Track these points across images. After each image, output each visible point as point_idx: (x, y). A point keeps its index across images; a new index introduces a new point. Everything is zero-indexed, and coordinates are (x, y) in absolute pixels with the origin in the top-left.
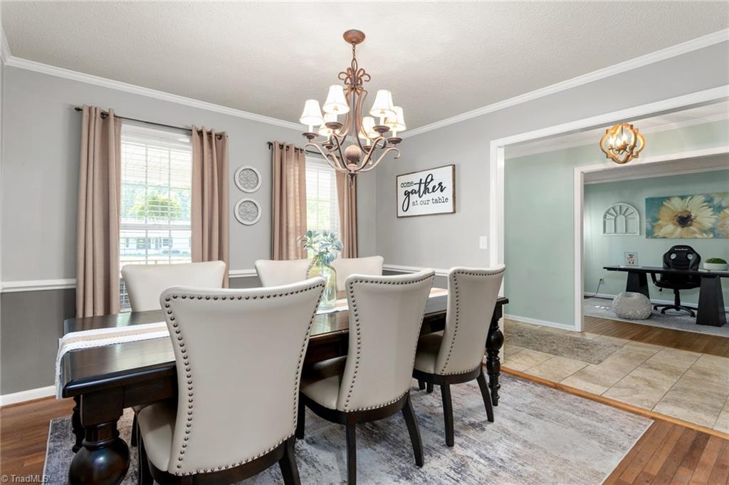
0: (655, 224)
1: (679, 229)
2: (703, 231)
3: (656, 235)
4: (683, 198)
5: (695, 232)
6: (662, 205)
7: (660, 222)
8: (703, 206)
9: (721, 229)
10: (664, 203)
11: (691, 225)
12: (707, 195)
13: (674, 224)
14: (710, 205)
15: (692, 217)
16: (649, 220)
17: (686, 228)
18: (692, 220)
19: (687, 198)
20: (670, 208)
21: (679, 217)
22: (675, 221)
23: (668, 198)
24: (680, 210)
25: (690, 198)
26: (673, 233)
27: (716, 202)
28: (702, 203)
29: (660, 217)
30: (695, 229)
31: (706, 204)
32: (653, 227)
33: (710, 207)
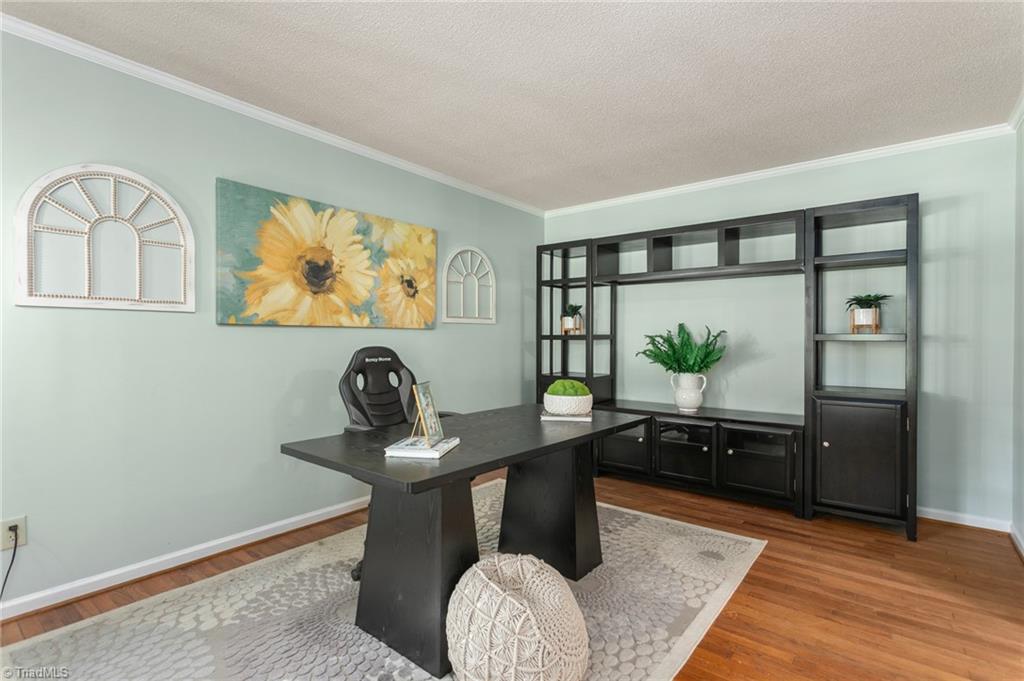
0: (245, 275)
1: (308, 299)
2: (355, 309)
3: (249, 312)
4: (316, 207)
5: (338, 311)
6: (269, 216)
7: (262, 271)
8: (354, 243)
9: (382, 306)
10: (272, 209)
11: (331, 290)
12: (361, 216)
13: (297, 282)
14: (367, 241)
15: (335, 268)
16: (230, 257)
17: (321, 297)
18: (333, 276)
19: (324, 211)
20: (287, 231)
21: (308, 263)
22: (298, 274)
23: (284, 199)
24: (310, 243)
25: (329, 211)
26: (294, 311)
27: (375, 236)
28: (354, 234)
29: (263, 255)
30: (341, 304)
31: (359, 237)
32: (242, 283)
33: (365, 248)
